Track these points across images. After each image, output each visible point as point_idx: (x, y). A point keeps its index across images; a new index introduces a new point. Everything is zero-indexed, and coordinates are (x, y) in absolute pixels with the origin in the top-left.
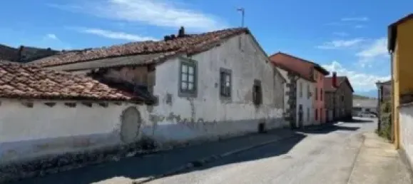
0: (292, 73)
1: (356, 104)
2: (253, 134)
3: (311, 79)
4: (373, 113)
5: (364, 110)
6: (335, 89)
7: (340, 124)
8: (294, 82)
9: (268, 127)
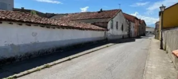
0: (129, 21)
1: (147, 30)
2: (121, 39)
3: (134, 22)
4: (153, 33)
5: (149, 32)
6: (140, 25)
7: (142, 37)
8: (130, 23)
9: (124, 37)
